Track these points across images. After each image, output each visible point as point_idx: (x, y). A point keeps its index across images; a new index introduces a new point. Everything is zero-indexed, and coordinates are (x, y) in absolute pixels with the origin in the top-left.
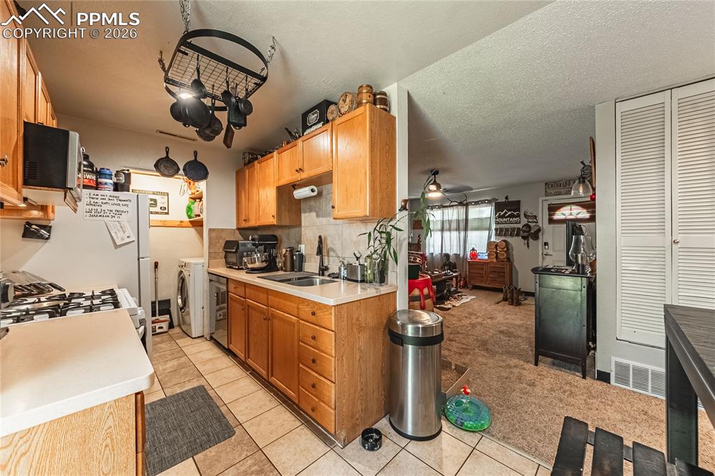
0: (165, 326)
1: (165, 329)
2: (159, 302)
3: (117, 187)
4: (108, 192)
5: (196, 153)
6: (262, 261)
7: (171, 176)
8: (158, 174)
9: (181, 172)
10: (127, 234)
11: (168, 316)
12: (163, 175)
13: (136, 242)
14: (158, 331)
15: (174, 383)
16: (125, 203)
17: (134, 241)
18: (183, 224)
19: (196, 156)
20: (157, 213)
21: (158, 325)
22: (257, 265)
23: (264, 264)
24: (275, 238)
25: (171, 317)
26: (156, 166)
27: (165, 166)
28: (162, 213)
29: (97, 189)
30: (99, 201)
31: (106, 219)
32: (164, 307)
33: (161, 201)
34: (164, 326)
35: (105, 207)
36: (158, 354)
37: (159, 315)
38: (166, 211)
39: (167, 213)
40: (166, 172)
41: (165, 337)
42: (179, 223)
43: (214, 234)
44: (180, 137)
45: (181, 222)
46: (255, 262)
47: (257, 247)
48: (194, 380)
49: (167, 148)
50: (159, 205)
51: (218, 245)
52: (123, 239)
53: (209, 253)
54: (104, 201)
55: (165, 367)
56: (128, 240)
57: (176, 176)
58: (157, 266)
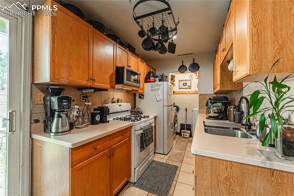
0: (188, 135)
1: (188, 136)
2: (187, 125)
3: (160, 80)
4: (157, 82)
5: (194, 59)
6: (215, 113)
7: (184, 72)
8: (179, 73)
9: (188, 70)
10: (160, 97)
11: (190, 131)
12: (181, 73)
13: (163, 100)
14: (185, 136)
15: (172, 159)
16: (160, 86)
17: (162, 100)
19: (194, 61)
20: (187, 88)
21: (185, 134)
22: (212, 114)
23: (217, 115)
25: (191, 132)
26: (179, 70)
27: (182, 69)
29: (155, 82)
30: (153, 86)
31: (155, 92)
32: (188, 127)
33: (188, 83)
34: (187, 135)
35: (155, 88)
36: (178, 145)
37: (186, 130)
38: (190, 87)
40: (182, 71)
41: (187, 140)
43: (202, 97)
44: (186, 55)
45: (196, 91)
46: (210, 113)
47: (212, 104)
48: (178, 163)
49: (183, 61)
50: (188, 85)
51: (204, 102)
52: (159, 99)
53: (199, 106)
54: (155, 86)
55: (175, 151)
56: (160, 99)
57: (186, 72)
58: (186, 110)
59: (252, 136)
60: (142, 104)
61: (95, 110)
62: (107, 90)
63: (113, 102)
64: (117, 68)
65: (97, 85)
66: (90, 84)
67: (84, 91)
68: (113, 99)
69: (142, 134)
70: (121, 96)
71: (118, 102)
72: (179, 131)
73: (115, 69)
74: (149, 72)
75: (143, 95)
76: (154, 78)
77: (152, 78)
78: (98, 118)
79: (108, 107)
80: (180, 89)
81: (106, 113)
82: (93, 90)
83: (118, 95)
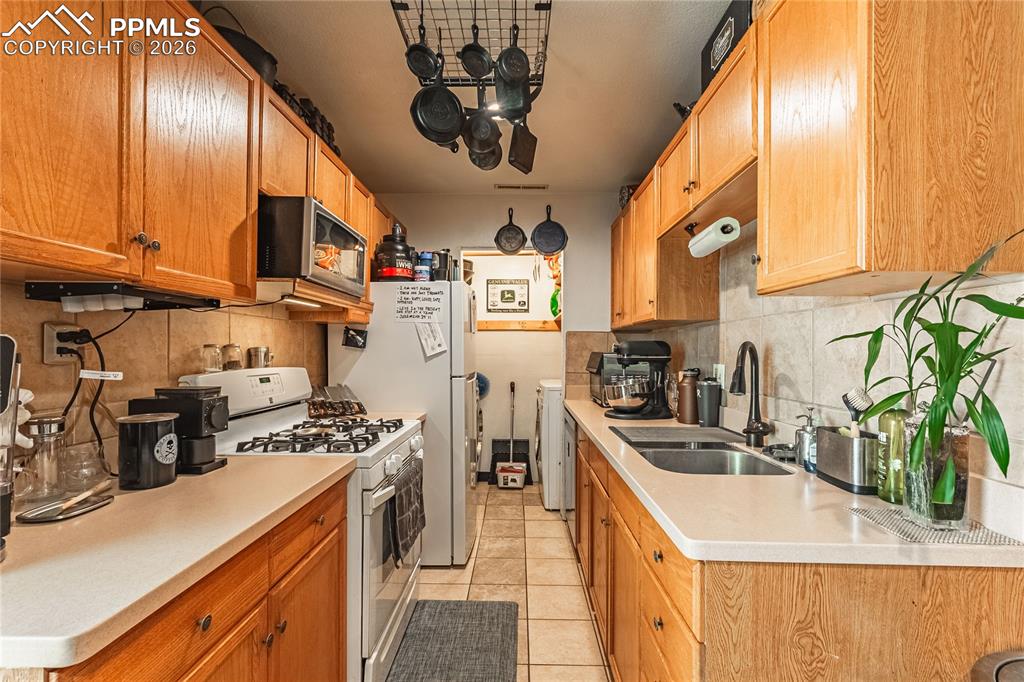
0: (520, 478)
1: (519, 484)
2: (515, 442)
3: (434, 276)
4: (424, 282)
5: (549, 208)
6: (635, 396)
7: (514, 252)
8: (499, 252)
9: (529, 243)
10: (438, 341)
11: (524, 465)
12: (507, 252)
13: (448, 352)
14: (511, 484)
15: (489, 580)
16: (436, 296)
17: (445, 351)
18: (548, 326)
19: (549, 214)
20: (514, 311)
21: (511, 476)
22: (625, 401)
23: (639, 402)
24: (664, 347)
25: (528, 468)
26: (497, 240)
27: (509, 238)
28: (521, 311)
29: (413, 280)
30: (410, 296)
31: (416, 320)
32: (521, 450)
33: (520, 293)
34: (518, 480)
35: (416, 304)
36: (495, 522)
37: (514, 461)
38: (526, 307)
39: (527, 311)
40: (508, 247)
41: (517, 495)
42: (541, 325)
43: (574, 342)
44: (525, 188)
45: (545, 322)
46: (620, 396)
47: (625, 366)
48: (512, 588)
49: (511, 209)
50: (518, 299)
51: (580, 359)
52: (433, 349)
53: (567, 372)
54: (415, 296)
55: (491, 546)
56: (439, 350)
57: (522, 252)
58: (513, 389)
59: (785, 466)
60: (354, 373)
61: (137, 406)
62: (213, 303)
63: (229, 365)
64: (263, 199)
65: (165, 273)
66: (128, 265)
67: (71, 307)
68: (225, 348)
69: (392, 500)
70: (264, 335)
71: (249, 366)
72: (486, 467)
73: (255, 206)
74: (386, 238)
75: (363, 333)
76: (409, 265)
77: (401, 264)
78: (166, 451)
79: (217, 390)
80: (489, 311)
81: (214, 423)
82: (136, 303)
83: (249, 330)
